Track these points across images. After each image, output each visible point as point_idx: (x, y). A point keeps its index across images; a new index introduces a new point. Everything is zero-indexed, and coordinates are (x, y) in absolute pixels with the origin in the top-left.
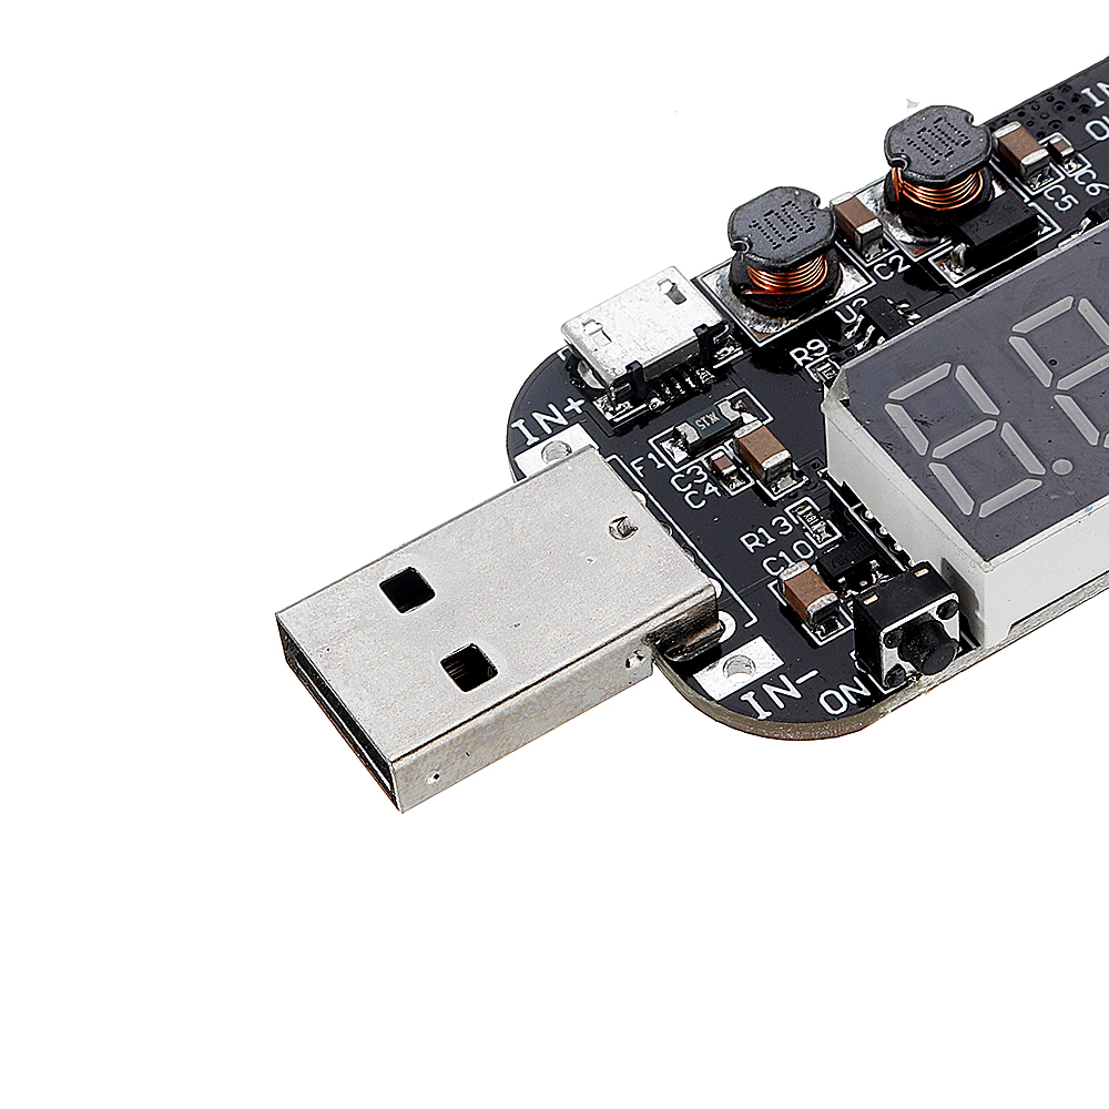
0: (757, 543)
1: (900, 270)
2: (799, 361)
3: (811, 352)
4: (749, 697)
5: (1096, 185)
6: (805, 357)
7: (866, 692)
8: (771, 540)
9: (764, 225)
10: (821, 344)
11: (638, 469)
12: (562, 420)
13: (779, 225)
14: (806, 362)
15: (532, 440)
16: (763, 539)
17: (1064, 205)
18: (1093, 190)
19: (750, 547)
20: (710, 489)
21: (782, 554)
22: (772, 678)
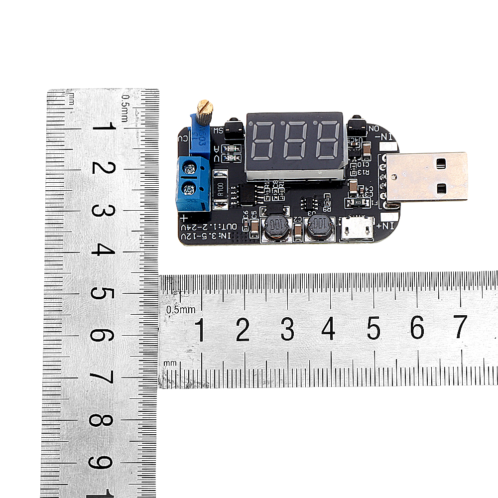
0: (367, 171)
1: (296, 218)
2: (330, 209)
3: (327, 209)
4: (391, 139)
5: (245, 213)
6: (328, 208)
7: (370, 127)
8: (364, 170)
9: (323, 226)
10: (324, 209)
11: (377, 203)
12: (384, 224)
13: (321, 224)
14: (329, 207)
15: (392, 223)
16: (365, 171)
17: (255, 213)
18: (247, 212)
19: (368, 172)
20: (367, 189)
21: (364, 166)
22: (384, 141)
